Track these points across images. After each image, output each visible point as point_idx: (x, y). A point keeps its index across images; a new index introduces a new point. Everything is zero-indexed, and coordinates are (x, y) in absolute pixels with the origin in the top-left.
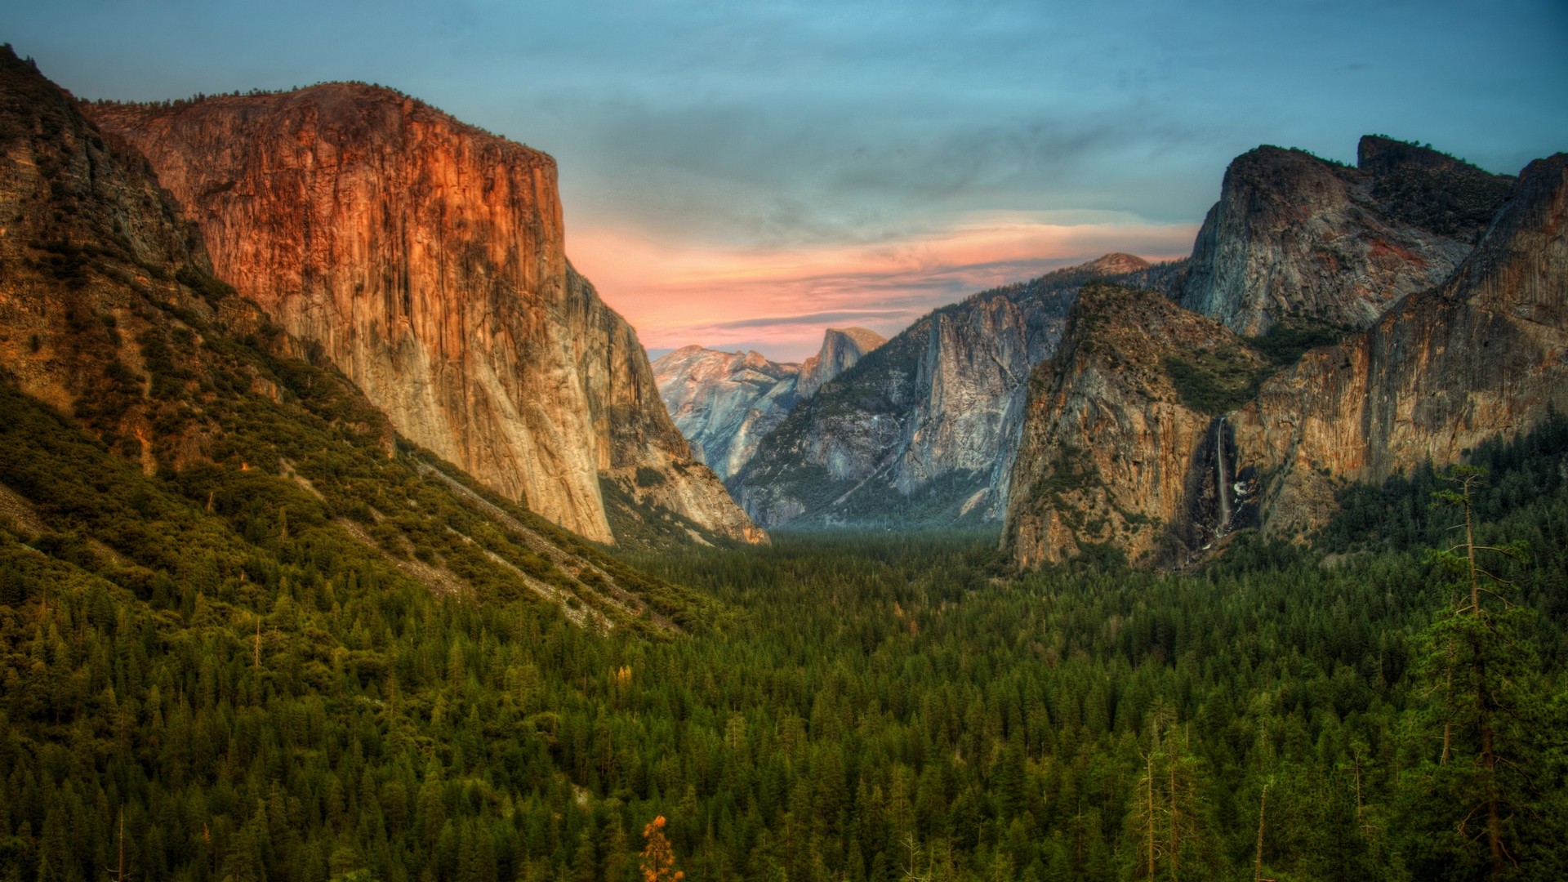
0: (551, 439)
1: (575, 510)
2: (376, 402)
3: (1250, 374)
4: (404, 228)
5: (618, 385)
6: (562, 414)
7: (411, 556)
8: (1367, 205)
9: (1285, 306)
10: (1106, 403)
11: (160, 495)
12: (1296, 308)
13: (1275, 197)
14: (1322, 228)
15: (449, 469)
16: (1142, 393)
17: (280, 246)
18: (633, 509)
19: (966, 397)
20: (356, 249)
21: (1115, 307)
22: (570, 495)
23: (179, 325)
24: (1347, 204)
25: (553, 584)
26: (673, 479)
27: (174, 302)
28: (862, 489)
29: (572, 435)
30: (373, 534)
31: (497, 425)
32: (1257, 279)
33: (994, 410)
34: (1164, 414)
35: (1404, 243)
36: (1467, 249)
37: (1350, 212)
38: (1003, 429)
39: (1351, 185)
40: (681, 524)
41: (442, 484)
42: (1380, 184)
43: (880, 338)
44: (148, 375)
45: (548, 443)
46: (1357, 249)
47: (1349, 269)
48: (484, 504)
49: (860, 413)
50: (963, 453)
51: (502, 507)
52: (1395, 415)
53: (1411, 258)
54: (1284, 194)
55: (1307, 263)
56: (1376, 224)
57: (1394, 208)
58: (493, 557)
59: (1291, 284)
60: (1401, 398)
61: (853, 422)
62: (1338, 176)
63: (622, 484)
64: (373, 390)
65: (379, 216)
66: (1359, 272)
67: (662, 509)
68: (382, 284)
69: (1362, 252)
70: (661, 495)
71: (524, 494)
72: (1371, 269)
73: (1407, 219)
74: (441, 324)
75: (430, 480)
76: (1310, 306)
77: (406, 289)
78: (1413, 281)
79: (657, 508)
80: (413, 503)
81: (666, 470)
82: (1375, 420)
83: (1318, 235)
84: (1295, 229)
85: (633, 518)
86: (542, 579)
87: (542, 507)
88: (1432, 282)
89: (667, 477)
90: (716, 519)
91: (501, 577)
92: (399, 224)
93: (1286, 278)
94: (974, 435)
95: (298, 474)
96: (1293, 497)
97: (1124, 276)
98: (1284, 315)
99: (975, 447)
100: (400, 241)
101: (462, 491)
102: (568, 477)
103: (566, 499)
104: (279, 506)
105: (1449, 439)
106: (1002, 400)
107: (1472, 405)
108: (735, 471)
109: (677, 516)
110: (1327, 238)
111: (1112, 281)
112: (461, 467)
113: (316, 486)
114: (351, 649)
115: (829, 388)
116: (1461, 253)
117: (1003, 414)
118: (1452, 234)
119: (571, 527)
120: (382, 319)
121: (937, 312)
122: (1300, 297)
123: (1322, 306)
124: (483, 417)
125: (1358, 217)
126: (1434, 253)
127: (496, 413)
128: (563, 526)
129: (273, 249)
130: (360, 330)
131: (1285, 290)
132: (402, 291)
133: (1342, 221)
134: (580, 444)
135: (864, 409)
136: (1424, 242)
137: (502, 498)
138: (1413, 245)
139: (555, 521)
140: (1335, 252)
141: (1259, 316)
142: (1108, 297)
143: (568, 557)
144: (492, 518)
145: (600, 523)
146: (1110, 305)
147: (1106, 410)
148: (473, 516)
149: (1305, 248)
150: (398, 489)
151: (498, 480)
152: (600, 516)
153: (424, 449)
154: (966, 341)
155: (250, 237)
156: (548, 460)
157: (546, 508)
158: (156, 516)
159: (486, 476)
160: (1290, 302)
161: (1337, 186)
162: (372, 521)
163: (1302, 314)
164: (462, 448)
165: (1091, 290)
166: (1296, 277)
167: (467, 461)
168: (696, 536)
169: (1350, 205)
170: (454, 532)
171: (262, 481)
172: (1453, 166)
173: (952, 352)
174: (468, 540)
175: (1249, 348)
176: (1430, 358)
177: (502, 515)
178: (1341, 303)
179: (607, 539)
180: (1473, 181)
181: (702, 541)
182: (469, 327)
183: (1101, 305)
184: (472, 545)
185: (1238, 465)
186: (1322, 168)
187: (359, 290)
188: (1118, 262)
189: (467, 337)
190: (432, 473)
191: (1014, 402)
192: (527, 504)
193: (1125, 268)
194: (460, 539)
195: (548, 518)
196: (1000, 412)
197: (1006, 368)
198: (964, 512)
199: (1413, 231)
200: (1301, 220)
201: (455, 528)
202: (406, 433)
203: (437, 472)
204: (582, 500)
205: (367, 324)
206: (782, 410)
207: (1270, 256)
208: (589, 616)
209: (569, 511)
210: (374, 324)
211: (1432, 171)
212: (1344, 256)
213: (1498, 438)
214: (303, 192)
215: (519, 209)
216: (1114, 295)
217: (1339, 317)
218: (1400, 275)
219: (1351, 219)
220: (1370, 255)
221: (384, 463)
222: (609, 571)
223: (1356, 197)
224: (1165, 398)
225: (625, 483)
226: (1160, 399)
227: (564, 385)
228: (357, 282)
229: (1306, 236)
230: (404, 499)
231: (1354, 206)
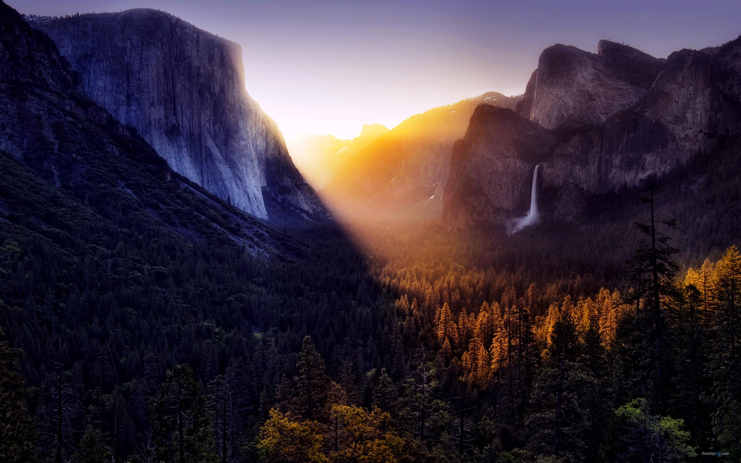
0: (240, 172)
1: (251, 204)
2: (161, 155)
3: (549, 146)
4: (173, 76)
5: (270, 148)
6: (245, 161)
7: (178, 224)
8: (602, 71)
9: (565, 115)
11: (63, 196)
12: (570, 117)
13: (562, 67)
14: (582, 81)
15: (194, 185)
16: (503, 154)
17: (116, 83)
18: (277, 204)
19: (425, 155)
20: (151, 85)
21: (491, 116)
22: (249, 198)
23: (70, 119)
24: (593, 70)
25: (242, 237)
26: (295, 191)
27: (68, 108)
29: (249, 171)
30: (161, 214)
31: (216, 166)
33: (437, 161)
34: (512, 163)
35: (617, 88)
36: (644, 91)
37: (594, 74)
38: (441, 170)
39: (595, 62)
40: (298, 211)
41: (191, 192)
42: (608, 62)
44: (56, 142)
45: (239, 174)
46: (597, 91)
48: (210, 202)
50: (423, 180)
51: (219, 203)
52: (612, 164)
53: (620, 95)
54: (566, 66)
55: (575, 97)
56: (605, 80)
57: (613, 72)
58: (215, 225)
59: (568, 106)
60: (615, 157)
62: (589, 58)
63: (272, 193)
64: (160, 149)
65: (162, 71)
66: (598, 101)
67: (290, 204)
68: (163, 101)
69: (599, 92)
70: (290, 198)
71: (229, 198)
72: (603, 99)
73: (619, 77)
74: (190, 120)
75: (185, 190)
76: (576, 116)
77: (174, 104)
78: (621, 105)
79: (287, 204)
80: (179, 201)
81: (292, 187)
82: (603, 166)
83: (580, 84)
84: (571, 81)
85: (277, 208)
86: (237, 235)
87: (236, 203)
88: (629, 106)
89: (293, 191)
90: (314, 209)
91: (219, 234)
92: (170, 74)
93: (566, 103)
94: (428, 172)
95: (126, 187)
96: (567, 200)
97: (495, 102)
98: (565, 120)
99: (429, 177)
100: (171, 82)
101: (201, 196)
102: (248, 190)
103: (247, 199)
104: (118, 202)
105: (635, 174)
106: (441, 156)
107: (645, 159)
109: (296, 207)
110: (584, 85)
112: (200, 185)
113: (134, 193)
114: (151, 266)
116: (642, 93)
117: (441, 163)
118: (638, 84)
119: (249, 212)
120: (163, 118)
121: (412, 117)
122: (572, 112)
123: (581, 116)
124: (210, 162)
125: (598, 76)
126: (630, 93)
127: (215, 161)
128: (246, 211)
129: (113, 85)
130: (153, 122)
131: (566, 109)
132: (172, 105)
133: (591, 78)
134: (253, 175)
136: (627, 88)
137: (219, 199)
138: (621, 89)
139: (242, 209)
140: (587, 92)
141: (554, 120)
142: (488, 111)
143: (248, 225)
144: (214, 208)
145: (262, 210)
146: (489, 115)
147: (486, 161)
148: (206, 207)
149: (575, 90)
150: (172, 194)
151: (217, 191)
152: (263, 207)
153: (183, 177)
155: (102, 79)
156: (239, 182)
157: (238, 203)
158: (62, 205)
159: (211, 189)
160: (567, 114)
161: (589, 63)
162: (160, 209)
163: (572, 119)
164: (200, 176)
165: (481, 108)
166: (570, 103)
167: (202, 182)
168: (305, 216)
169: (594, 71)
170: (198, 214)
171: (110, 190)
172: (639, 54)
174: (203, 217)
175: (549, 134)
176: (627, 139)
177: (218, 206)
178: (590, 115)
179: (266, 218)
180: (648, 61)
181: (308, 218)
182: (203, 122)
183: (485, 115)
184: (205, 220)
185: (544, 185)
186: (582, 55)
187: (152, 104)
188: (492, 95)
189: (202, 126)
190: (187, 187)
191: (446, 158)
192: (230, 202)
193: (495, 99)
194: (200, 217)
195: (239, 208)
197: (443, 142)
198: (423, 206)
199: (621, 83)
200: (573, 77)
201: (198, 212)
202: (175, 170)
203: (190, 187)
204: (254, 200)
205: (157, 120)
206: (344, 161)
207: (559, 93)
208: (259, 251)
209: (248, 205)
210: (159, 120)
211: (630, 57)
212: (591, 94)
213: (656, 173)
214: (126, 58)
215: (225, 68)
216: (491, 110)
217: (588, 121)
218: (615, 102)
219: (594, 77)
220: (603, 93)
221: (166, 183)
222: (267, 232)
223: (597, 67)
224: (512, 157)
225: (273, 192)
226: (510, 157)
227: (246, 148)
228: (151, 100)
229: (575, 84)
230: (174, 199)
231: (596, 72)
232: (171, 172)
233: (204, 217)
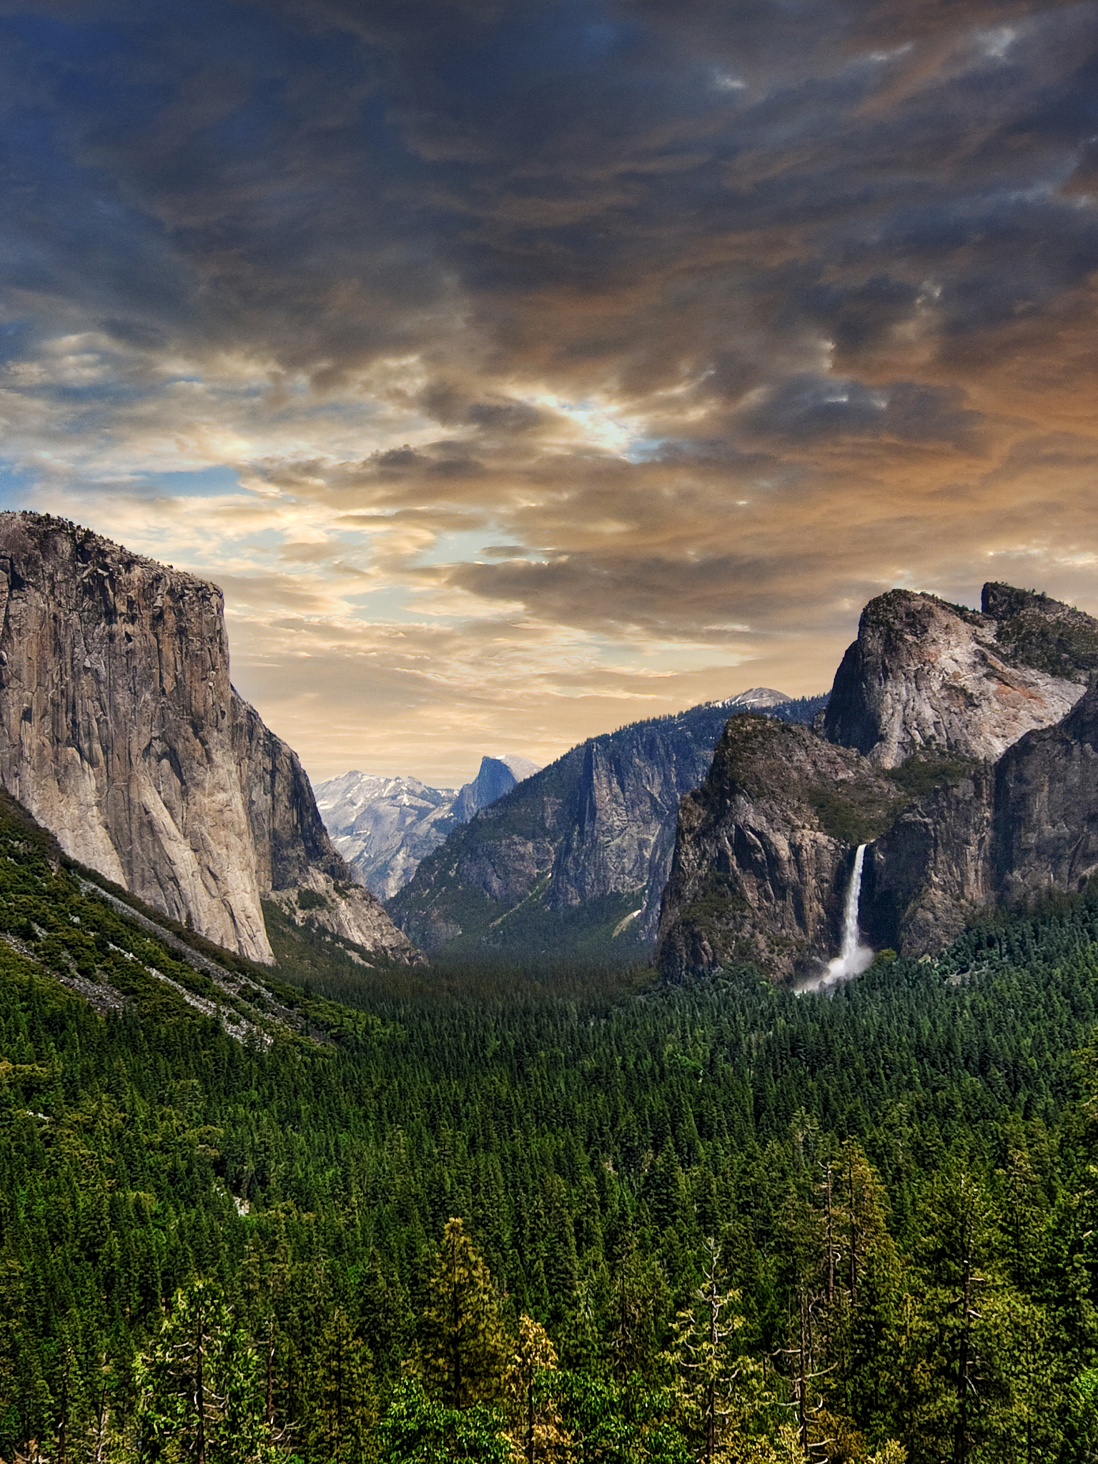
0: (214, 860)
1: (237, 930)
2: (42, 823)
3: (888, 804)
4: (72, 652)
5: (281, 808)
6: (225, 836)
7: (74, 971)
8: (990, 647)
9: (918, 739)
10: (752, 830)
12: (928, 743)
13: (909, 637)
14: (951, 667)
15: (114, 889)
16: (788, 821)
18: (294, 930)
19: (618, 823)
20: (25, 675)
21: (760, 739)
22: (232, 915)
24: (973, 646)
25: (213, 1000)
26: (333, 901)
28: (518, 911)
29: (234, 857)
30: (36, 950)
31: (162, 847)
32: (893, 715)
33: (646, 836)
34: (807, 840)
35: (1025, 683)
36: (1082, 690)
37: (976, 653)
38: (653, 854)
39: (976, 627)
40: (341, 945)
41: (104, 901)
42: (1003, 628)
43: (535, 766)
45: (211, 866)
46: (983, 688)
47: (977, 706)
48: (146, 922)
49: (516, 838)
50: (615, 877)
51: (167, 928)
52: (1020, 844)
53: (1032, 697)
54: (916, 635)
55: (938, 700)
56: (999, 665)
57: (1016, 649)
58: (154, 972)
59: (924, 719)
60: (1026, 828)
61: (509, 846)
62: (965, 620)
63: (283, 905)
64: (39, 811)
65: (49, 642)
66: (985, 709)
67: (323, 930)
68: (50, 708)
69: (988, 690)
70: (322, 916)
71: (189, 916)
72: (996, 706)
73: (1028, 662)
74: (107, 748)
75: (92, 897)
76: (941, 740)
77: (74, 713)
78: (1034, 719)
79: (318, 929)
80: (76, 920)
81: (327, 892)
82: (1002, 849)
83: (947, 674)
84: (927, 668)
85: (294, 939)
86: (203, 995)
87: (204, 928)
88: (1051, 720)
89: (329, 900)
90: (375, 940)
91: (163, 992)
92: (68, 649)
93: (919, 714)
94: (625, 860)
96: (927, 920)
97: (767, 709)
98: (918, 748)
99: (627, 871)
100: (68, 666)
101: (125, 908)
102: (231, 899)
103: (229, 920)
105: (1068, 867)
106: (653, 826)
107: (1088, 834)
108: (393, 895)
109: (337, 938)
110: (956, 676)
111: (758, 713)
112: (126, 889)
114: (14, 1064)
115: (486, 813)
116: (1076, 693)
117: (653, 840)
118: (1068, 676)
119: (233, 948)
120: (48, 743)
121: (589, 741)
122: (932, 731)
123: (953, 741)
124: (148, 838)
125: (984, 658)
126: (1052, 693)
127: (160, 835)
128: (225, 947)
130: (27, 753)
131: (918, 725)
132: (70, 715)
133: (969, 661)
134: (243, 866)
135: (520, 834)
136: (1044, 683)
137: (165, 918)
138: (1033, 684)
139: (217, 942)
140: (963, 690)
141: (895, 748)
142: (754, 728)
143: (228, 974)
144: (154, 936)
145: (262, 943)
146: (756, 737)
147: (753, 836)
148: (136, 934)
149: (936, 686)
150: (62, 905)
151: (162, 902)
152: (262, 937)
153: (90, 870)
154: (619, 769)
156: (211, 882)
157: (208, 930)
159: (149, 895)
160: (923, 737)
161: (964, 627)
162: (35, 938)
163: (934, 747)
164: (127, 869)
165: (739, 722)
166: (928, 713)
167: (131, 883)
168: (355, 956)
169: (977, 647)
170: (117, 949)
172: (1067, 612)
173: (604, 779)
175: (886, 779)
176: (1050, 792)
177: (164, 932)
178: (969, 738)
179: (269, 960)
180: (1085, 627)
181: (361, 962)
182: (134, 751)
183: (748, 737)
184: (133, 961)
185: (877, 889)
186: (950, 611)
187: (27, 716)
188: (761, 696)
189: (133, 761)
190: (94, 890)
191: (663, 830)
192: (192, 925)
193: (768, 702)
194: (122, 955)
195: (210, 938)
196: (650, 837)
197: (657, 796)
198: (616, 934)
199: (1032, 672)
200: (932, 660)
201: (118, 945)
202: (71, 853)
203: (99, 889)
204: (244, 921)
205: (35, 747)
206: (441, 835)
207: (904, 692)
208: (250, 1031)
209: (231, 932)
210: (41, 747)
211: (1050, 618)
212: (972, 694)
215: (186, 637)
216: (759, 727)
217: (967, 751)
218: (1022, 712)
219: (977, 660)
220: (996, 693)
221: (48, 880)
222: (267, 988)
223: (983, 639)
224: (808, 826)
225: (287, 905)
226: (804, 827)
227: (228, 808)
228: (25, 705)
229: (937, 674)
230: (67, 915)
231: (980, 648)
232: (61, 858)
233: (131, 955)
